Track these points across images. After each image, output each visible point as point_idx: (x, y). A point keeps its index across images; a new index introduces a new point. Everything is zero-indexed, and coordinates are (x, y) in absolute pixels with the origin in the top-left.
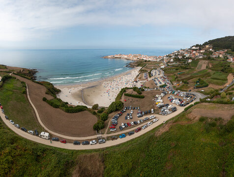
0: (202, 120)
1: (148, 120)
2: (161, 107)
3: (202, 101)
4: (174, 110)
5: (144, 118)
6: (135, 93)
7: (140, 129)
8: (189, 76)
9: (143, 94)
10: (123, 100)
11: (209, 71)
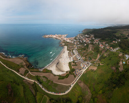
0: (91, 70)
1: (82, 71)
2: (83, 68)
3: (91, 65)
4: (86, 68)
5: (81, 71)
6: (74, 64)
7: (81, 73)
8: (86, 54)
9: (77, 64)
10: (73, 68)
11: (92, 51)
